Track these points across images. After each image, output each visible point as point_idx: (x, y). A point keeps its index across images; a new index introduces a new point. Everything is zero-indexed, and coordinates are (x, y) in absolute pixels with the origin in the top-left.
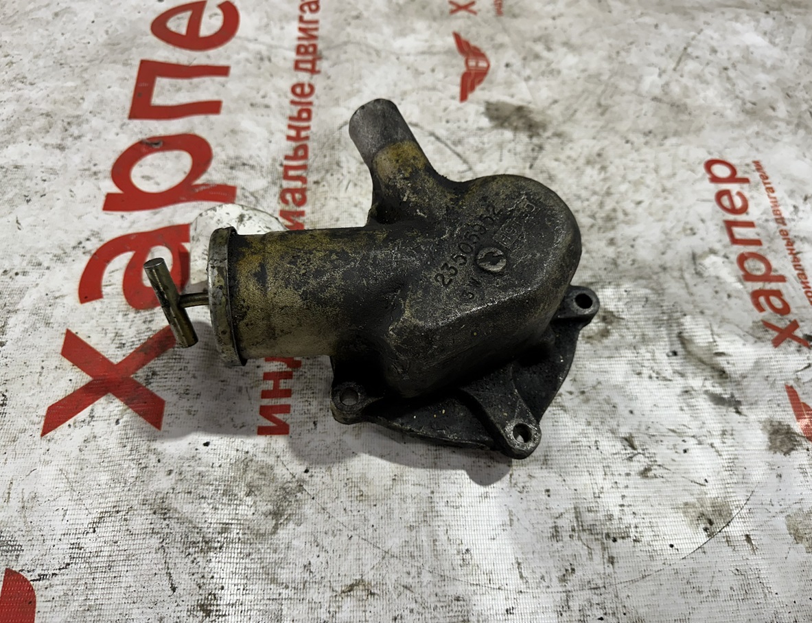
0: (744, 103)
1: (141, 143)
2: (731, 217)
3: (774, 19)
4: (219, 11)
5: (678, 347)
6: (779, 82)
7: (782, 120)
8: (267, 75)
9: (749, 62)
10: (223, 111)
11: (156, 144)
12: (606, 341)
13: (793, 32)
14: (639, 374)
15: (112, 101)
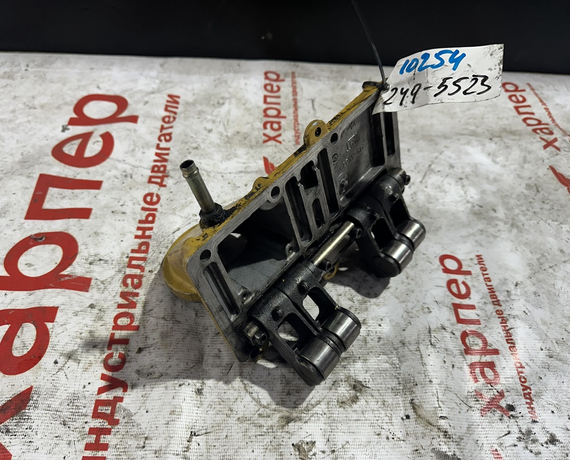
0: (474, 207)
1: (30, 237)
2: (458, 301)
3: (496, 143)
4: (100, 139)
5: (411, 412)
6: (499, 191)
7: (500, 220)
8: (128, 188)
9: (477, 175)
10: (92, 216)
11: (41, 239)
12: (355, 406)
13: (510, 154)
14: (379, 435)
15: (15, 204)
